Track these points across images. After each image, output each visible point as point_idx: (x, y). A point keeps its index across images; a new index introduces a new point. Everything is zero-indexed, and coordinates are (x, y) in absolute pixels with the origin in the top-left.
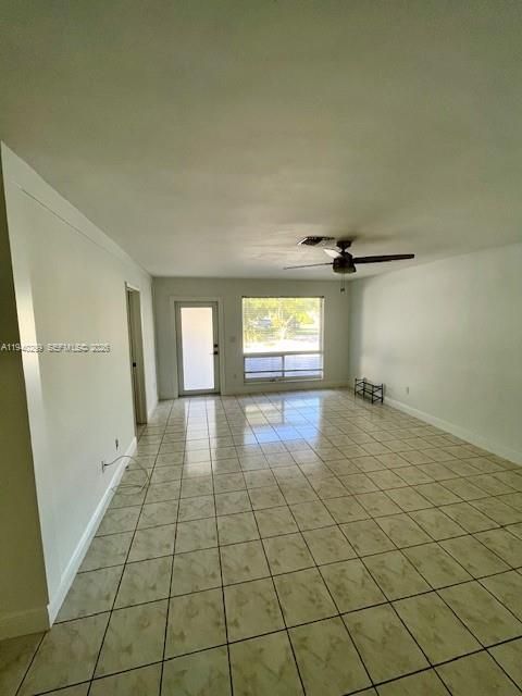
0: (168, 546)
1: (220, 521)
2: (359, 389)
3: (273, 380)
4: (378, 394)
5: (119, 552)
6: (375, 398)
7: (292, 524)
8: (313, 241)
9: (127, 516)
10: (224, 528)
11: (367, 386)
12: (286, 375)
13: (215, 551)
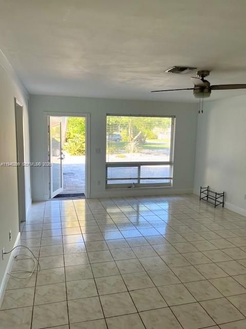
0: (63, 318)
1: (103, 299)
2: (203, 195)
3: (129, 186)
4: (220, 200)
5: (23, 322)
6: (217, 203)
7: (161, 301)
8: (179, 70)
9: (24, 296)
10: (106, 304)
11: (210, 194)
12: (142, 182)
13: (103, 322)
